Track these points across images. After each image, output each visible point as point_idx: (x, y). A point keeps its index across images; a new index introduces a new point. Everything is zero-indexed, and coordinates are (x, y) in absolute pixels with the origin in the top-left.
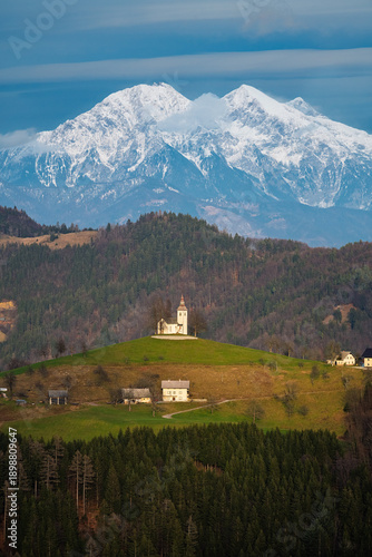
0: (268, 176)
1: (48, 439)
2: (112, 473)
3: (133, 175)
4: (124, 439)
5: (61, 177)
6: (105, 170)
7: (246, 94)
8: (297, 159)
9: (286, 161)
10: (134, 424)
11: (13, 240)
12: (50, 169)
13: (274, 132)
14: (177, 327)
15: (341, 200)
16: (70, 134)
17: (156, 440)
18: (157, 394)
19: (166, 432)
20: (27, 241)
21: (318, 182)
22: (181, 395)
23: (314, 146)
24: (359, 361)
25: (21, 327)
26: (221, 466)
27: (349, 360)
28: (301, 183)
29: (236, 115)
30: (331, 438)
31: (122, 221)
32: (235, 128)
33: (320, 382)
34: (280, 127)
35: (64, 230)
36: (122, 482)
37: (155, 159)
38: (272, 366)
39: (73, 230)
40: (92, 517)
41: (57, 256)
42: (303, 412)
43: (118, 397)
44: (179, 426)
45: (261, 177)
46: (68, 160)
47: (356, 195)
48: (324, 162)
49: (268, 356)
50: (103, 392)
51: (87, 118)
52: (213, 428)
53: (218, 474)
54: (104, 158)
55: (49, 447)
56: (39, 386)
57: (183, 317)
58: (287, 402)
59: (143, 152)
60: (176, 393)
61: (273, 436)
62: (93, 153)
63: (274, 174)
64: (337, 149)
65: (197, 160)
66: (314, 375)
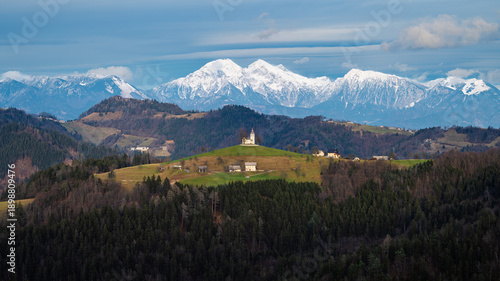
0: (269, 95)
1: (200, 185)
2: (227, 199)
3: (216, 95)
4: (231, 186)
5: (188, 96)
6: (205, 93)
7: (260, 63)
8: (280, 89)
9: (276, 89)
10: (235, 180)
11: (173, 116)
12: (184, 92)
13: (271, 78)
14: (251, 141)
15: (297, 104)
16: (192, 79)
17: (244, 186)
18: (243, 168)
19: (248, 183)
20: (179, 116)
21: (288, 97)
22: (253, 169)
23: (287, 83)
24: (326, 154)
25: (177, 151)
26: (272, 197)
27: (322, 154)
28: (282, 98)
29: (255, 72)
30: (316, 185)
31: (216, 109)
32: (255, 76)
33: (310, 163)
34: (274, 76)
35: (193, 112)
36: (231, 203)
37: (225, 89)
38: (290, 156)
39: (197, 112)
40: (219, 217)
41: (191, 122)
42: (304, 175)
43: (227, 170)
44: (253, 180)
45: (266, 95)
46: (190, 88)
47: (303, 102)
48: (291, 90)
49: (289, 152)
50: (221, 167)
51: (198, 72)
52: (267, 181)
53: (270, 200)
54: (205, 88)
55: (201, 189)
56: (195, 165)
57: (253, 137)
58: (297, 171)
59: (220, 86)
60: (251, 167)
61: (293, 184)
62: (201, 86)
63: (271, 94)
64: (296, 85)
65: (241, 89)
66: (308, 160)
